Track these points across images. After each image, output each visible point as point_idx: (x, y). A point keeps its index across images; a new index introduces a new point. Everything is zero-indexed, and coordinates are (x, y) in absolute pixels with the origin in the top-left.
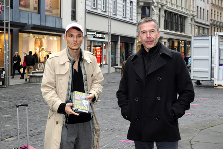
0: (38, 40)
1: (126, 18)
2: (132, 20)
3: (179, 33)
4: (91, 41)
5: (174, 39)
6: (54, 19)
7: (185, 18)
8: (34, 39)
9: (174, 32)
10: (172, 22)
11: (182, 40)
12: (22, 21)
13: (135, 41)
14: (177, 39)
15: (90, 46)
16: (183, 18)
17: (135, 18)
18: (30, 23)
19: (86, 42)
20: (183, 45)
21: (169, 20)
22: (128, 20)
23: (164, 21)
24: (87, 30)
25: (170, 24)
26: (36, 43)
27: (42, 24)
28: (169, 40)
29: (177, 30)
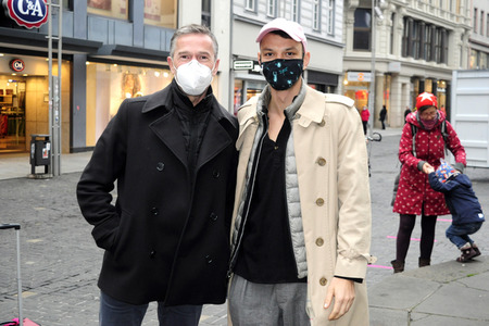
0: (130, 77)
1: (319, 32)
2: (333, 36)
3: (434, 64)
4: (244, 81)
5: (423, 77)
6: (163, 33)
7: (449, 32)
8: (120, 76)
9: (424, 62)
10: (420, 42)
11: (441, 80)
12: (94, 37)
13: (340, 80)
14: (429, 78)
15: (242, 92)
16: (445, 33)
17: (339, 32)
18: (111, 42)
19: (233, 82)
20: (444, 90)
21: (415, 37)
22: (323, 36)
23: (403, 39)
24: (236, 57)
25: (416, 46)
26: (125, 83)
27: (138, 44)
28: (414, 79)
29: (431, 59)
